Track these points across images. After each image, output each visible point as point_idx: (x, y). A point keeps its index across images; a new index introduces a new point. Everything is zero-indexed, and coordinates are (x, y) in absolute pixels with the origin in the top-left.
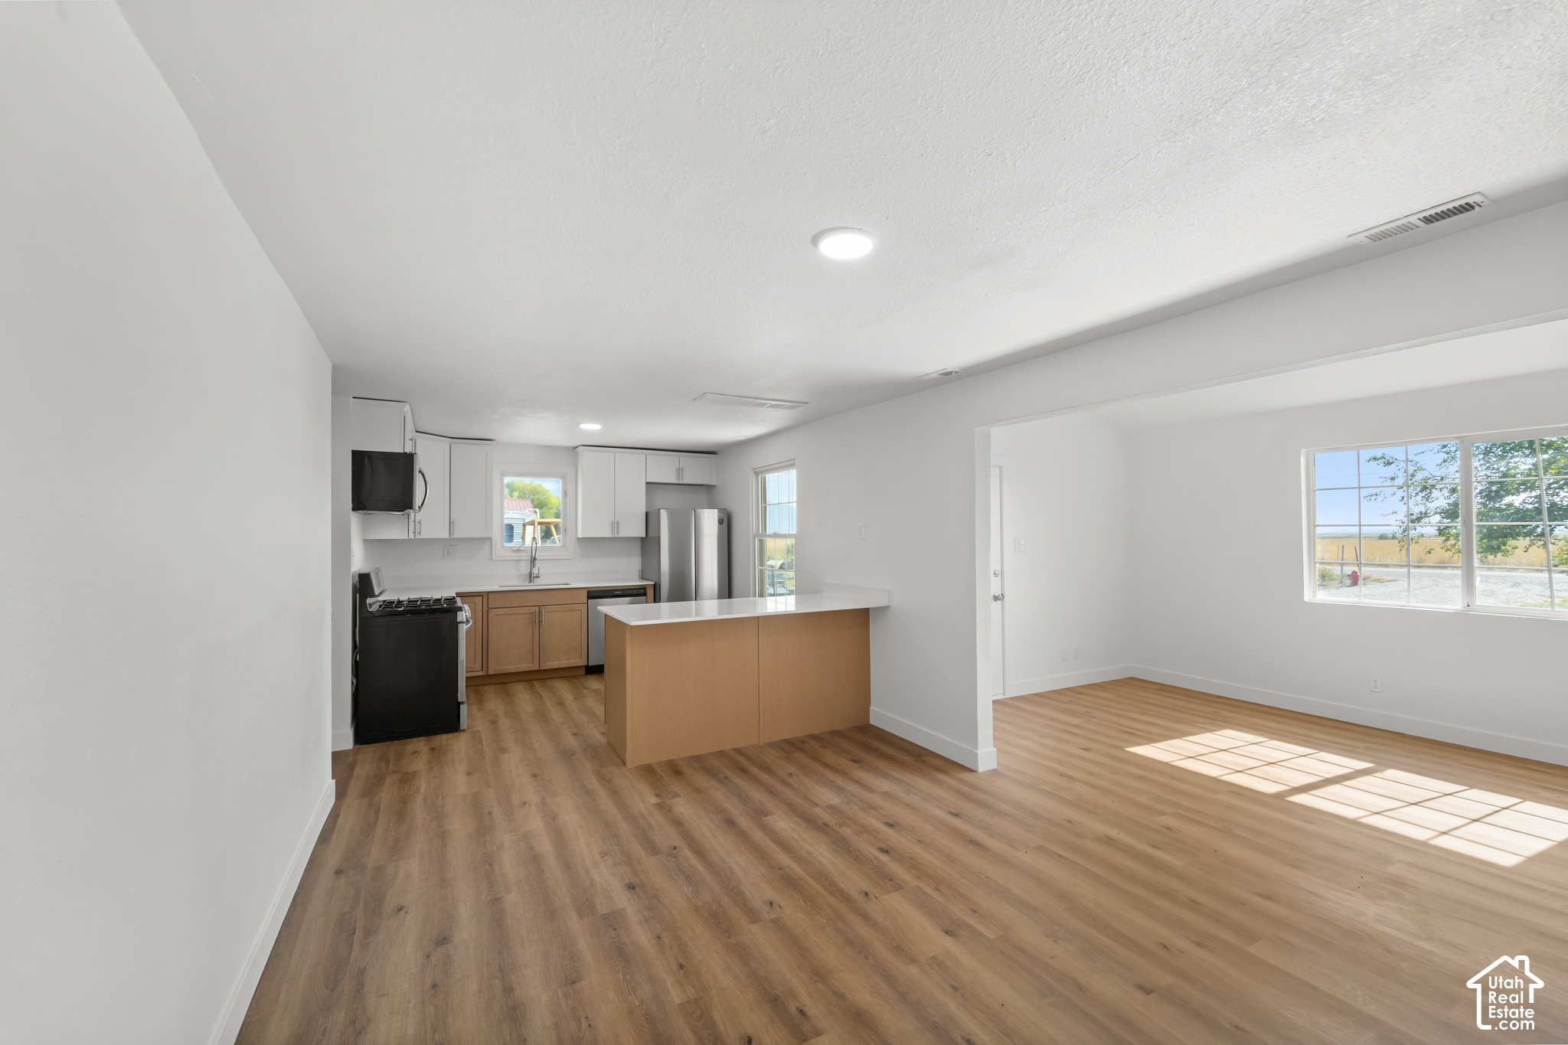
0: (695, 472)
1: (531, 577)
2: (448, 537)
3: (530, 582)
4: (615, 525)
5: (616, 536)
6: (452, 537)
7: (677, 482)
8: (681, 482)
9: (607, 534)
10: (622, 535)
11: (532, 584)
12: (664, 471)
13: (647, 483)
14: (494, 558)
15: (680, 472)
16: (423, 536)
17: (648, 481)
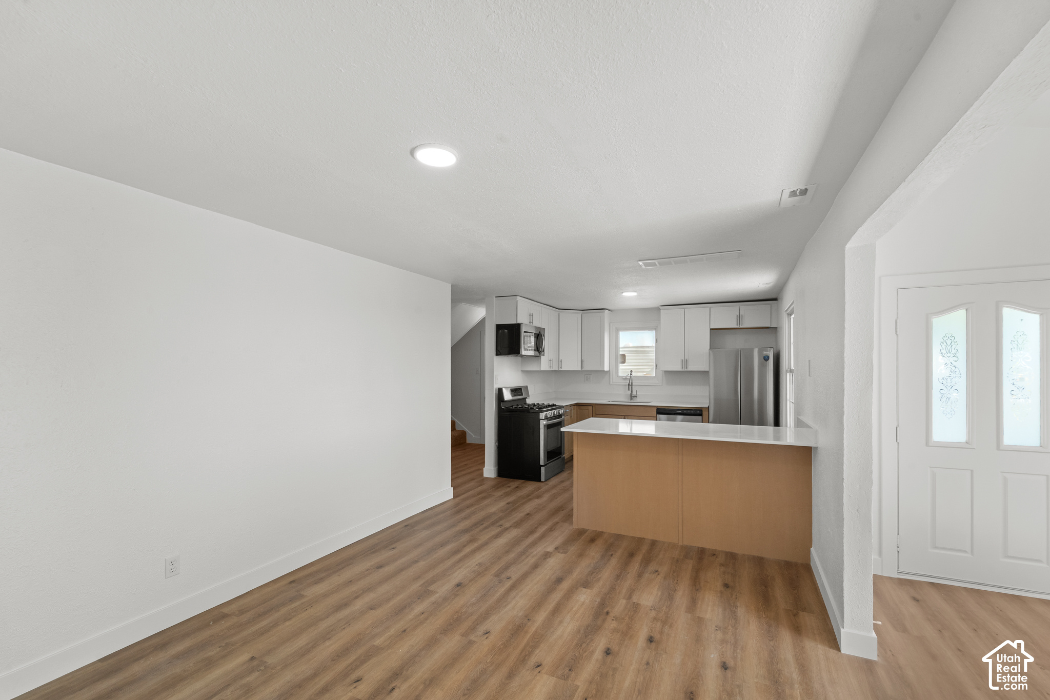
0: (754, 317)
1: (632, 397)
2: (580, 369)
3: (631, 400)
4: (685, 362)
5: (685, 370)
6: (584, 369)
7: (738, 327)
8: (741, 327)
9: (678, 367)
10: (690, 369)
11: (632, 401)
12: (726, 318)
13: (711, 329)
14: (611, 383)
15: (740, 318)
16: (563, 369)
17: (711, 327)
